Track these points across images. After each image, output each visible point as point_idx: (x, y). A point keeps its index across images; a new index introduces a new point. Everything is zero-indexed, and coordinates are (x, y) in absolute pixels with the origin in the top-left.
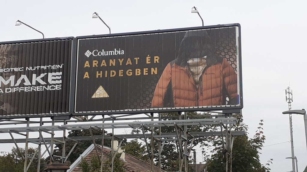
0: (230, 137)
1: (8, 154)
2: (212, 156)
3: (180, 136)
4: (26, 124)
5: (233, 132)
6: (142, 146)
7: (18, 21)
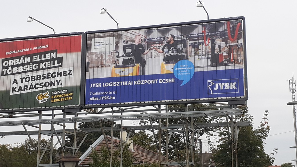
0: (236, 128)
1: (21, 145)
2: (218, 146)
3: (187, 127)
4: (39, 117)
5: (238, 123)
6: (149, 136)
7: (30, 17)
